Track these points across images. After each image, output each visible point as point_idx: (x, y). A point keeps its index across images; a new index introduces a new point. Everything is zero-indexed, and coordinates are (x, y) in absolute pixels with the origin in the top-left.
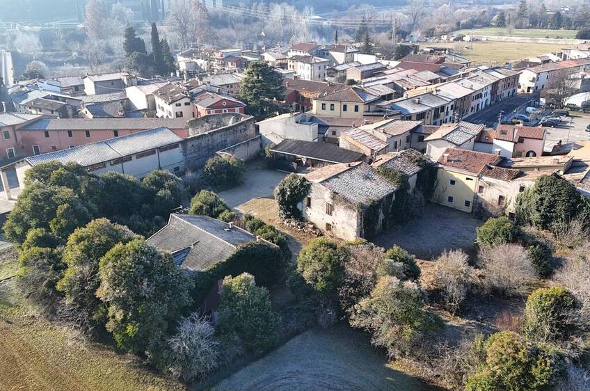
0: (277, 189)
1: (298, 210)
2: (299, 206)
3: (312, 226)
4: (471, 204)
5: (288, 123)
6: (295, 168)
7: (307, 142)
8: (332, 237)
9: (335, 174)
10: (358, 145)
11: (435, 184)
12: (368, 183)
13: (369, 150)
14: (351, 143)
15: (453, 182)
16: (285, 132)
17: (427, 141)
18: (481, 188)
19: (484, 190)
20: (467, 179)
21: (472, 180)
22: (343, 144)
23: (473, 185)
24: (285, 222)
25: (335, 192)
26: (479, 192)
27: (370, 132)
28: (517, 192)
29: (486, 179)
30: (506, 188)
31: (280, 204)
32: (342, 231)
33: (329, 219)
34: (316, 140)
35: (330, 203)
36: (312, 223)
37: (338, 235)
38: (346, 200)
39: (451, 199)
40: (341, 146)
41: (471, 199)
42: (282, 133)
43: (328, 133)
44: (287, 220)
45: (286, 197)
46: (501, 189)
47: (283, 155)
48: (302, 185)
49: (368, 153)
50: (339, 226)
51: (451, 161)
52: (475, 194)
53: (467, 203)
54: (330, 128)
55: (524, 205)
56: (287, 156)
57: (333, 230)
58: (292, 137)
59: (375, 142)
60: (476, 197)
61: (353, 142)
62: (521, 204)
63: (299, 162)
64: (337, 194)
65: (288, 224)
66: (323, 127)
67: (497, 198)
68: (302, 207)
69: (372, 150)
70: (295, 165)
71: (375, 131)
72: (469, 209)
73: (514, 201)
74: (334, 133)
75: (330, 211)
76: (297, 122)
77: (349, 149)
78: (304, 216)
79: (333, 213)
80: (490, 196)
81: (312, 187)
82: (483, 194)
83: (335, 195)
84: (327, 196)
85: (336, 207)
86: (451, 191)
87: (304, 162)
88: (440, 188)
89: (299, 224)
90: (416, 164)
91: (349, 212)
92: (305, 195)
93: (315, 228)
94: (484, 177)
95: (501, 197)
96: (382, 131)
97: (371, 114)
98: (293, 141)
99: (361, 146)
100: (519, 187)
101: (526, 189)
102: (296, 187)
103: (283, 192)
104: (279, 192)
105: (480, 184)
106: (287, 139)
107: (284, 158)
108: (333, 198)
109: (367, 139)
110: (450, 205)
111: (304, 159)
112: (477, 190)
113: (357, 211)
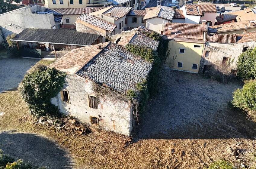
0: (22, 86)
1: (54, 106)
2: (54, 101)
3: (73, 122)
4: (198, 67)
5: (25, 14)
6: (40, 54)
7: (46, 30)
8: (100, 130)
9: (90, 58)
10: (94, 28)
11: (166, 54)
12: (126, 64)
13: (105, 32)
14: (86, 27)
15: (182, 51)
16: (23, 23)
17: (146, 20)
18: (207, 52)
19: (210, 54)
20: (195, 46)
21: (199, 46)
22: (79, 29)
23: (200, 51)
24: (40, 121)
25: (98, 83)
26: (205, 56)
27: (100, 17)
28: (241, 52)
29: (211, 44)
30: (230, 50)
31: (29, 103)
32: (112, 123)
33: (94, 113)
34: (54, 28)
35: (94, 95)
36: (73, 118)
37: (106, 128)
38: (114, 90)
39: (180, 64)
40: (78, 30)
41: (198, 63)
42: (21, 23)
43: (63, 21)
44: (42, 118)
45: (36, 94)
46: (226, 51)
47: (26, 44)
48: (53, 79)
49: (103, 34)
50: (107, 119)
51: (174, 33)
52: (202, 58)
53: (195, 66)
54: (64, 17)
55: (246, 63)
56: (30, 45)
57: (101, 123)
58: (30, 26)
59: (106, 24)
60: (203, 60)
61: (88, 25)
62: (242, 62)
63: (43, 48)
64: (101, 84)
65: (43, 123)
66: (57, 17)
67: (221, 59)
68: (58, 102)
69: (107, 31)
70: (39, 51)
71: (104, 15)
72: (196, 71)
73: (236, 60)
74: (68, 21)
75: (94, 103)
76: (33, 13)
77: (86, 32)
78: (62, 111)
79: (99, 106)
80: (215, 58)
81: (67, 80)
82: (209, 57)
83: (98, 86)
84: (89, 88)
85: (101, 100)
86: (181, 57)
87: (47, 48)
88: (171, 56)
89: (57, 122)
90: (154, 38)
91: (119, 103)
92: (59, 89)
93: (77, 123)
94: (210, 44)
95: (225, 58)
96: (109, 15)
97: (92, 5)
98: (33, 30)
99: (96, 29)
100: (242, 48)
101: (249, 49)
102: (46, 82)
103: (29, 89)
104: (24, 89)
105: (207, 49)
106: (27, 29)
107: (27, 46)
108: (97, 90)
109: (99, 23)
110: (180, 69)
111: (46, 44)
112: (204, 55)
113: (130, 102)
